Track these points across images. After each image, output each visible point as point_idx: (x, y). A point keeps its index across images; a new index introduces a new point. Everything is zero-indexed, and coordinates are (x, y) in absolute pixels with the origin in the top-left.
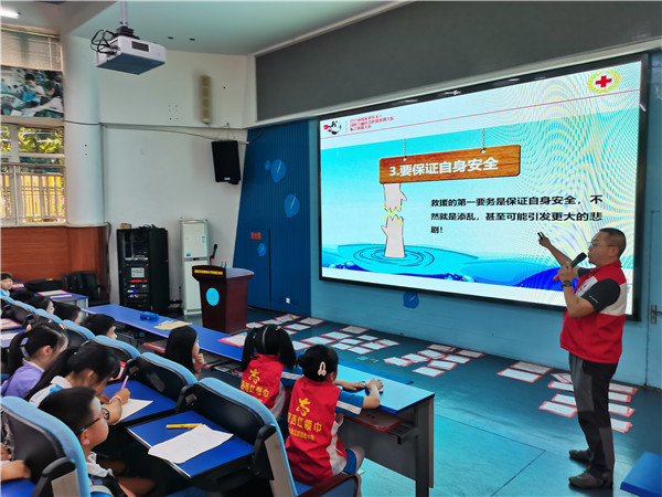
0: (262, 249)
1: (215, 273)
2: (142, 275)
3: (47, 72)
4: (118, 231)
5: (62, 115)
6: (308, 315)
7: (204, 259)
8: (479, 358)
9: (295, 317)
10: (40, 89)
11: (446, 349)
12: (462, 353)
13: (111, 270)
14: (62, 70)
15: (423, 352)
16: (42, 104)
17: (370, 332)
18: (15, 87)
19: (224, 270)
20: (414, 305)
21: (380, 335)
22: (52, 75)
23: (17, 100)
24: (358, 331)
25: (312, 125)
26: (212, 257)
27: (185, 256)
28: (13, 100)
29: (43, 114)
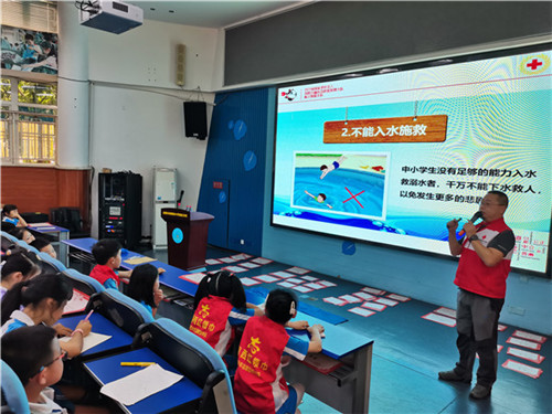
0: (223, 197)
1: (181, 215)
2: (119, 213)
3: (44, 34)
4: (100, 174)
5: (56, 72)
6: (259, 255)
7: (172, 202)
8: (406, 302)
9: (248, 257)
10: (38, 48)
11: (377, 292)
12: (391, 296)
13: (93, 207)
14: (58, 32)
15: (357, 294)
16: (39, 61)
17: (311, 273)
18: (17, 45)
19: (188, 213)
20: (351, 252)
21: (320, 276)
22: (48, 36)
23: (18, 57)
24: (301, 272)
25: (271, 91)
26: (179, 201)
27: (156, 199)
28: (14, 57)
29: (40, 69)
